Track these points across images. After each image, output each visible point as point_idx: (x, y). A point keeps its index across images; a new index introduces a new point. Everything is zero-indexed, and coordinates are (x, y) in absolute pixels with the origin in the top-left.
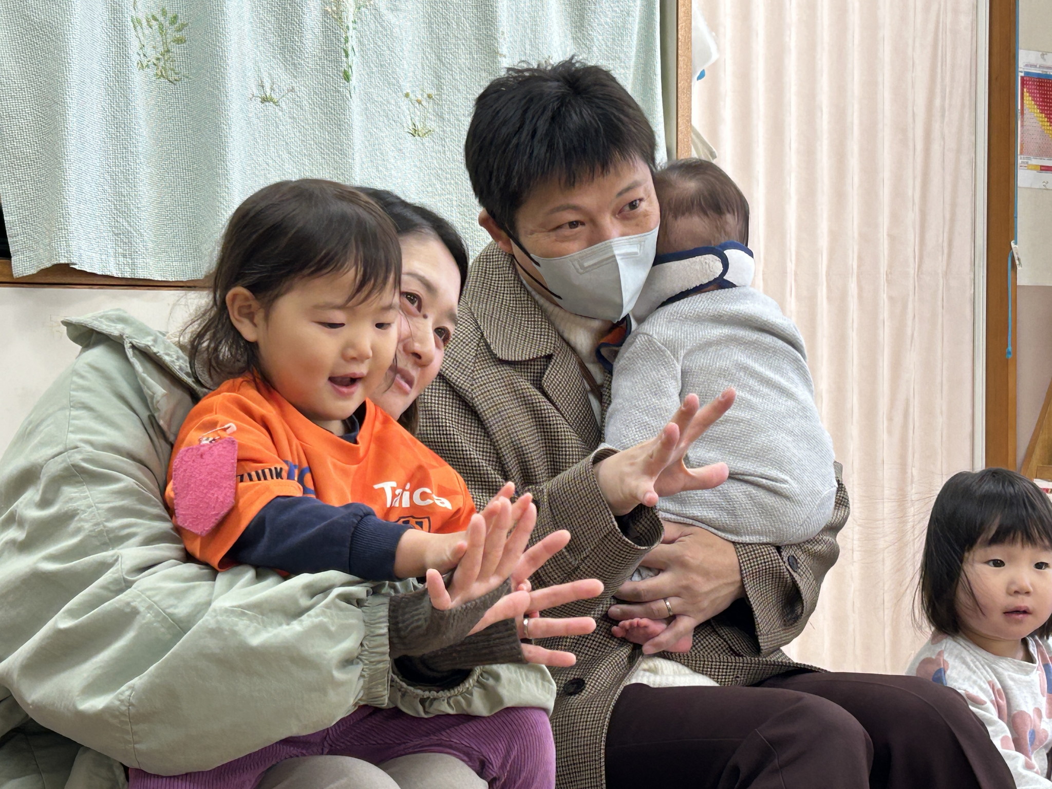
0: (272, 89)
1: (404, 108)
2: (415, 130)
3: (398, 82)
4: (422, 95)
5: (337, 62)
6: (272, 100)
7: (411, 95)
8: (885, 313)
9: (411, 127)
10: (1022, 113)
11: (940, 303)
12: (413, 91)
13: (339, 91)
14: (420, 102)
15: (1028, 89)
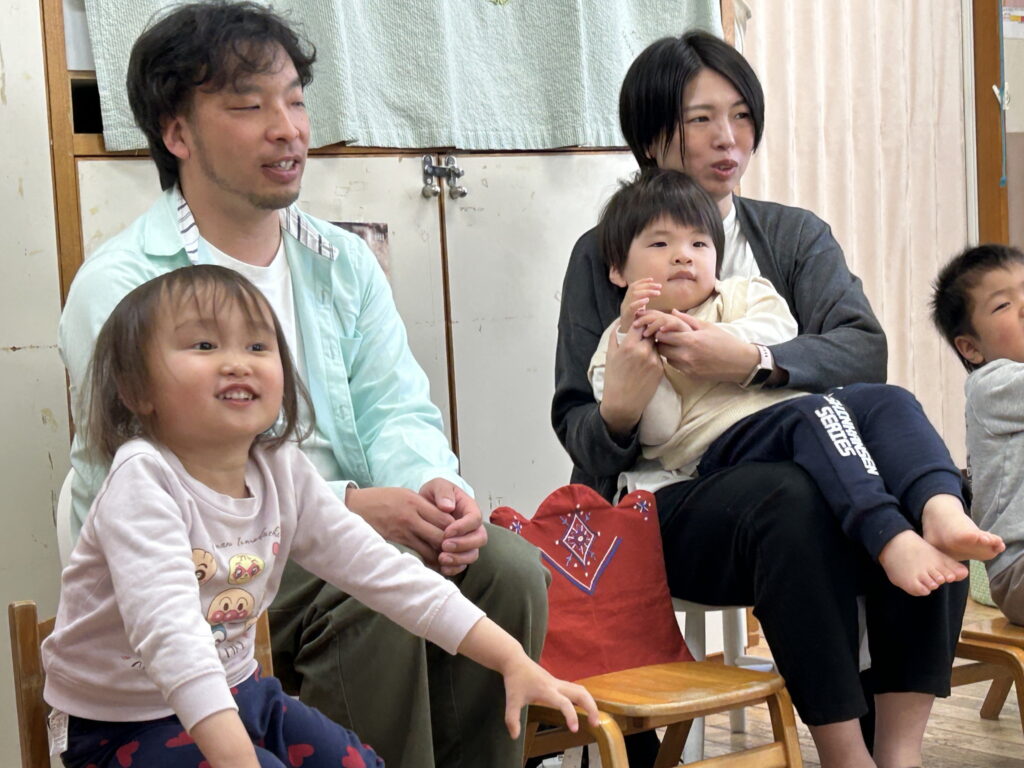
8: (880, 163)
11: (931, 152)
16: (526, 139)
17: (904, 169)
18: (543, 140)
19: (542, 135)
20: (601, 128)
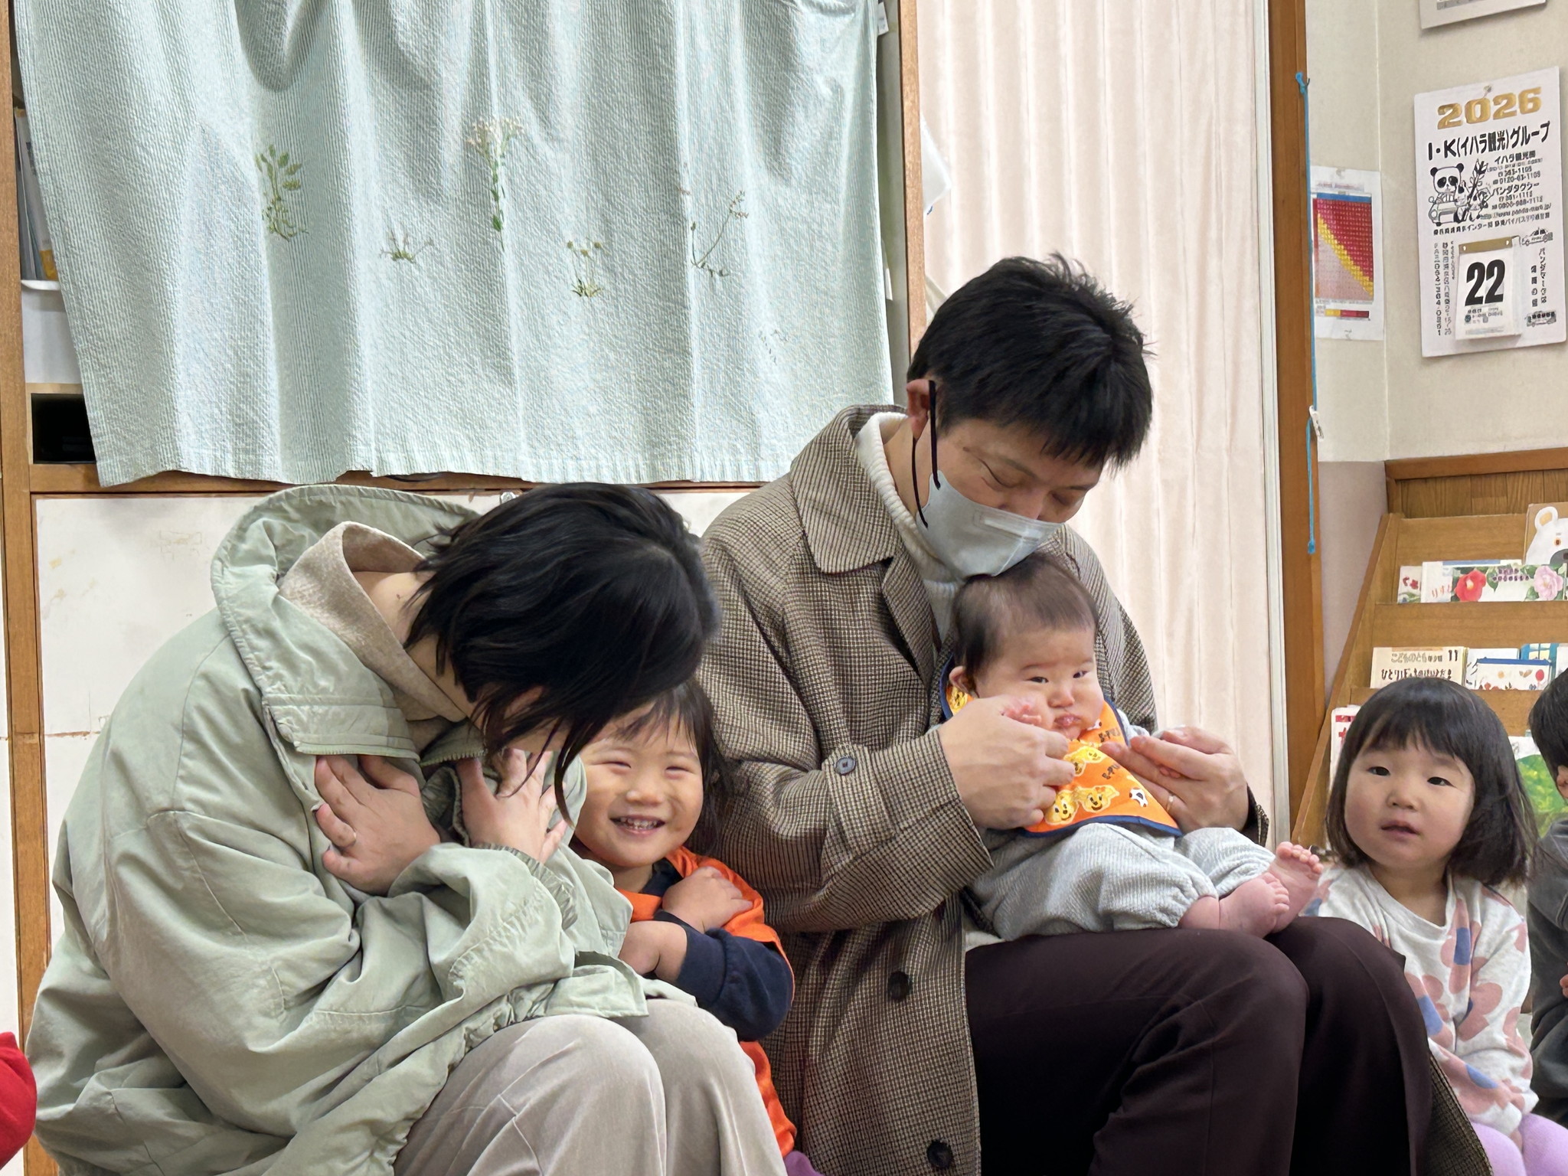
0: (406, 242)
1: (568, 261)
2: (581, 289)
3: (558, 228)
4: (588, 245)
5: (484, 206)
6: (406, 256)
7: (575, 245)
8: (1159, 502)
9: (577, 284)
10: (1317, 246)
12: (576, 240)
13: (487, 243)
14: (585, 253)
15: (1322, 214)
16: (615, 470)
17: (1190, 509)
18: (638, 472)
19: (637, 466)
20: (727, 457)
